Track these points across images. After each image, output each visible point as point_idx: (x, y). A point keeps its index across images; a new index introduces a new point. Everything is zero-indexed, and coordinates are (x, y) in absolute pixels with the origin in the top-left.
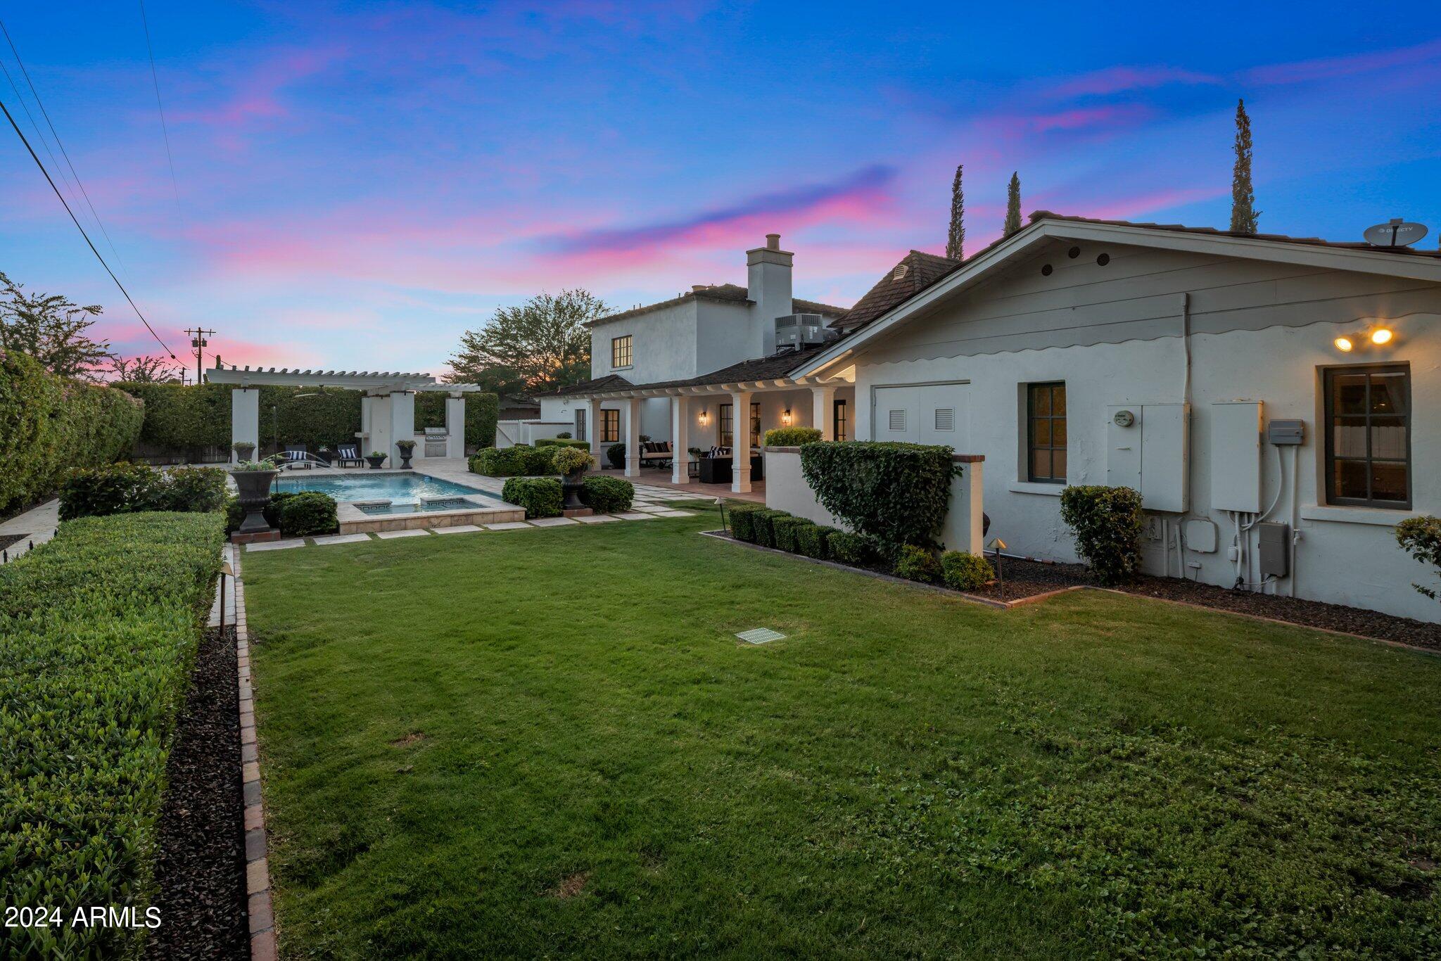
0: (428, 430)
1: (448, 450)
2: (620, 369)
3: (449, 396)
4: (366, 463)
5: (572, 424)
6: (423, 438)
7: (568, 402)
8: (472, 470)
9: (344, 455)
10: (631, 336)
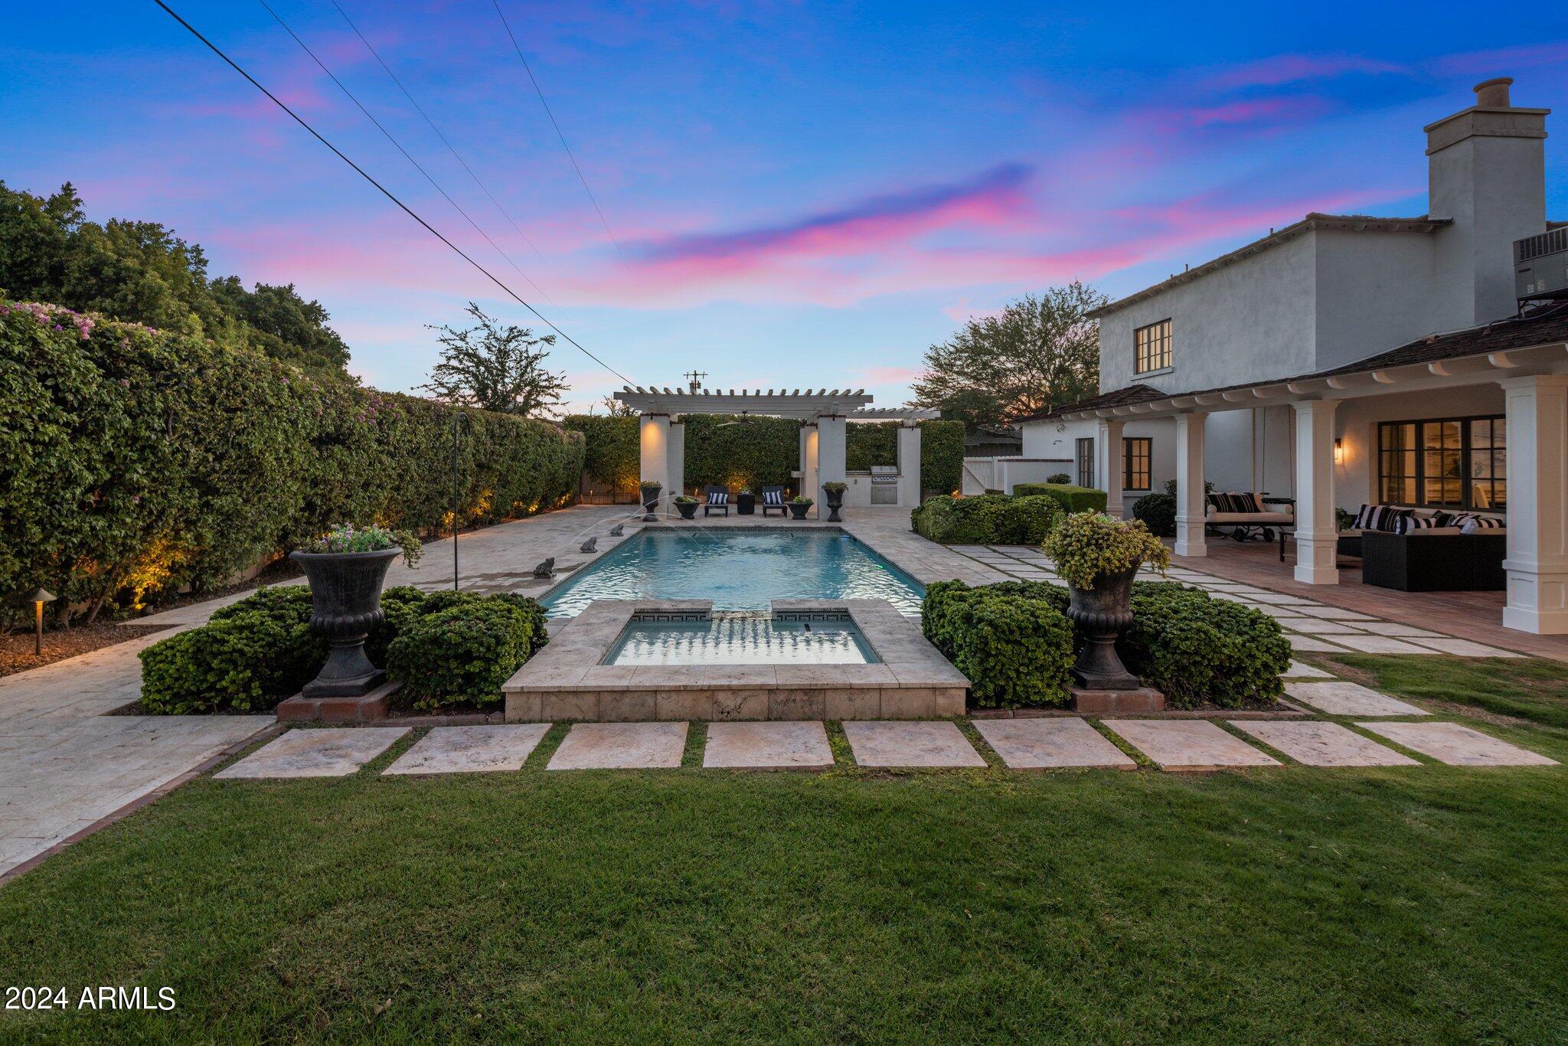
0: (876, 469)
1: (899, 496)
2: (1149, 374)
3: (902, 425)
4: (789, 510)
5: (1072, 461)
6: (869, 479)
7: (1064, 428)
8: (916, 530)
9: (769, 500)
10: (1169, 320)
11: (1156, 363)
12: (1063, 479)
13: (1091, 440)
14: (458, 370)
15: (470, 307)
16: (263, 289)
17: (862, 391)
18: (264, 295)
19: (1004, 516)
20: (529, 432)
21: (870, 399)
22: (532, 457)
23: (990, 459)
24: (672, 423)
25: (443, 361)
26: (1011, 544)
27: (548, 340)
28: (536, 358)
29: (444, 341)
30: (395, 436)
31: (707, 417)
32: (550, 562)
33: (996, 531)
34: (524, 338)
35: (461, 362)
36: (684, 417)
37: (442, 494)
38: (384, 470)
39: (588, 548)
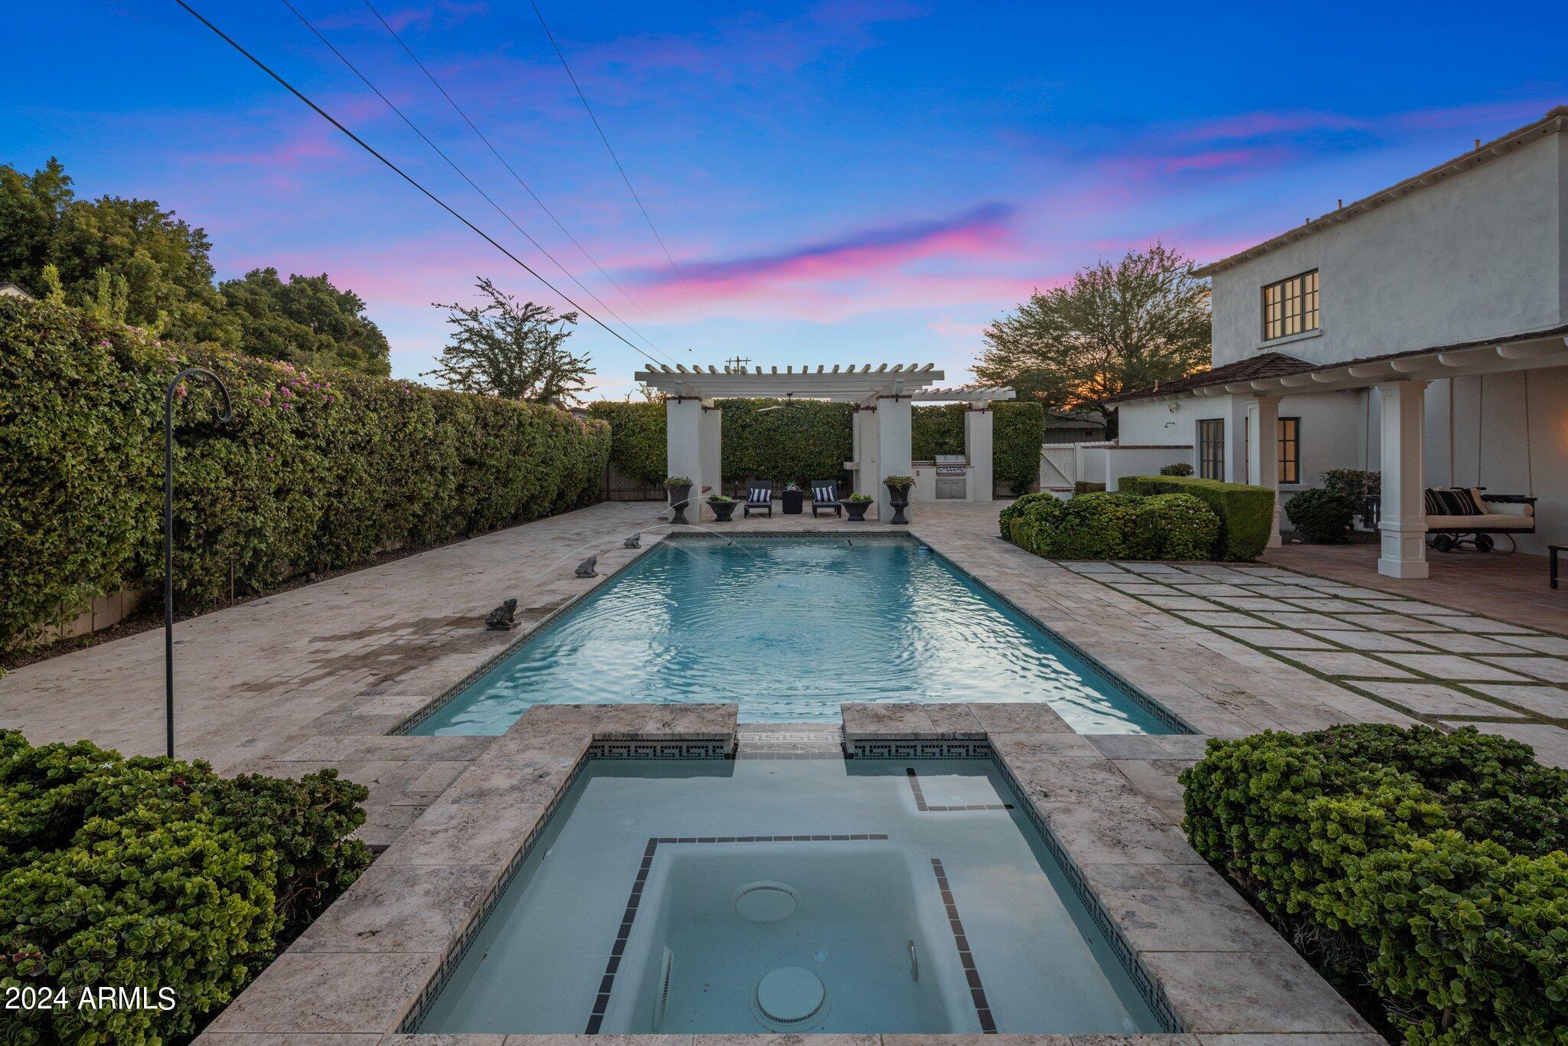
0: (941, 459)
1: (969, 489)
2: (1284, 340)
3: (970, 408)
4: (843, 509)
5: (1191, 447)
6: (933, 471)
7: (1178, 407)
8: (1007, 536)
9: (819, 497)
10: (1316, 270)
11: (1293, 326)
12: (1182, 470)
13: (1219, 423)
14: (471, 354)
15: (480, 283)
16: (297, 280)
17: (931, 365)
18: (298, 286)
19: (1134, 522)
20: (536, 420)
21: (940, 376)
22: (541, 449)
23: (1071, 445)
24: (705, 409)
25: (454, 343)
26: (1144, 559)
27: (570, 318)
28: (557, 338)
29: (454, 321)
30: (326, 426)
31: (748, 401)
32: (511, 605)
33: (1124, 542)
34: (544, 316)
35: (474, 344)
36: (721, 402)
37: (411, 499)
38: (312, 471)
39: (585, 571)
